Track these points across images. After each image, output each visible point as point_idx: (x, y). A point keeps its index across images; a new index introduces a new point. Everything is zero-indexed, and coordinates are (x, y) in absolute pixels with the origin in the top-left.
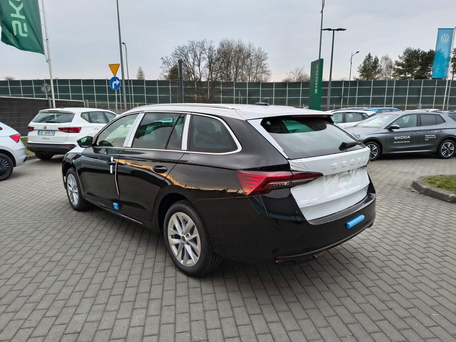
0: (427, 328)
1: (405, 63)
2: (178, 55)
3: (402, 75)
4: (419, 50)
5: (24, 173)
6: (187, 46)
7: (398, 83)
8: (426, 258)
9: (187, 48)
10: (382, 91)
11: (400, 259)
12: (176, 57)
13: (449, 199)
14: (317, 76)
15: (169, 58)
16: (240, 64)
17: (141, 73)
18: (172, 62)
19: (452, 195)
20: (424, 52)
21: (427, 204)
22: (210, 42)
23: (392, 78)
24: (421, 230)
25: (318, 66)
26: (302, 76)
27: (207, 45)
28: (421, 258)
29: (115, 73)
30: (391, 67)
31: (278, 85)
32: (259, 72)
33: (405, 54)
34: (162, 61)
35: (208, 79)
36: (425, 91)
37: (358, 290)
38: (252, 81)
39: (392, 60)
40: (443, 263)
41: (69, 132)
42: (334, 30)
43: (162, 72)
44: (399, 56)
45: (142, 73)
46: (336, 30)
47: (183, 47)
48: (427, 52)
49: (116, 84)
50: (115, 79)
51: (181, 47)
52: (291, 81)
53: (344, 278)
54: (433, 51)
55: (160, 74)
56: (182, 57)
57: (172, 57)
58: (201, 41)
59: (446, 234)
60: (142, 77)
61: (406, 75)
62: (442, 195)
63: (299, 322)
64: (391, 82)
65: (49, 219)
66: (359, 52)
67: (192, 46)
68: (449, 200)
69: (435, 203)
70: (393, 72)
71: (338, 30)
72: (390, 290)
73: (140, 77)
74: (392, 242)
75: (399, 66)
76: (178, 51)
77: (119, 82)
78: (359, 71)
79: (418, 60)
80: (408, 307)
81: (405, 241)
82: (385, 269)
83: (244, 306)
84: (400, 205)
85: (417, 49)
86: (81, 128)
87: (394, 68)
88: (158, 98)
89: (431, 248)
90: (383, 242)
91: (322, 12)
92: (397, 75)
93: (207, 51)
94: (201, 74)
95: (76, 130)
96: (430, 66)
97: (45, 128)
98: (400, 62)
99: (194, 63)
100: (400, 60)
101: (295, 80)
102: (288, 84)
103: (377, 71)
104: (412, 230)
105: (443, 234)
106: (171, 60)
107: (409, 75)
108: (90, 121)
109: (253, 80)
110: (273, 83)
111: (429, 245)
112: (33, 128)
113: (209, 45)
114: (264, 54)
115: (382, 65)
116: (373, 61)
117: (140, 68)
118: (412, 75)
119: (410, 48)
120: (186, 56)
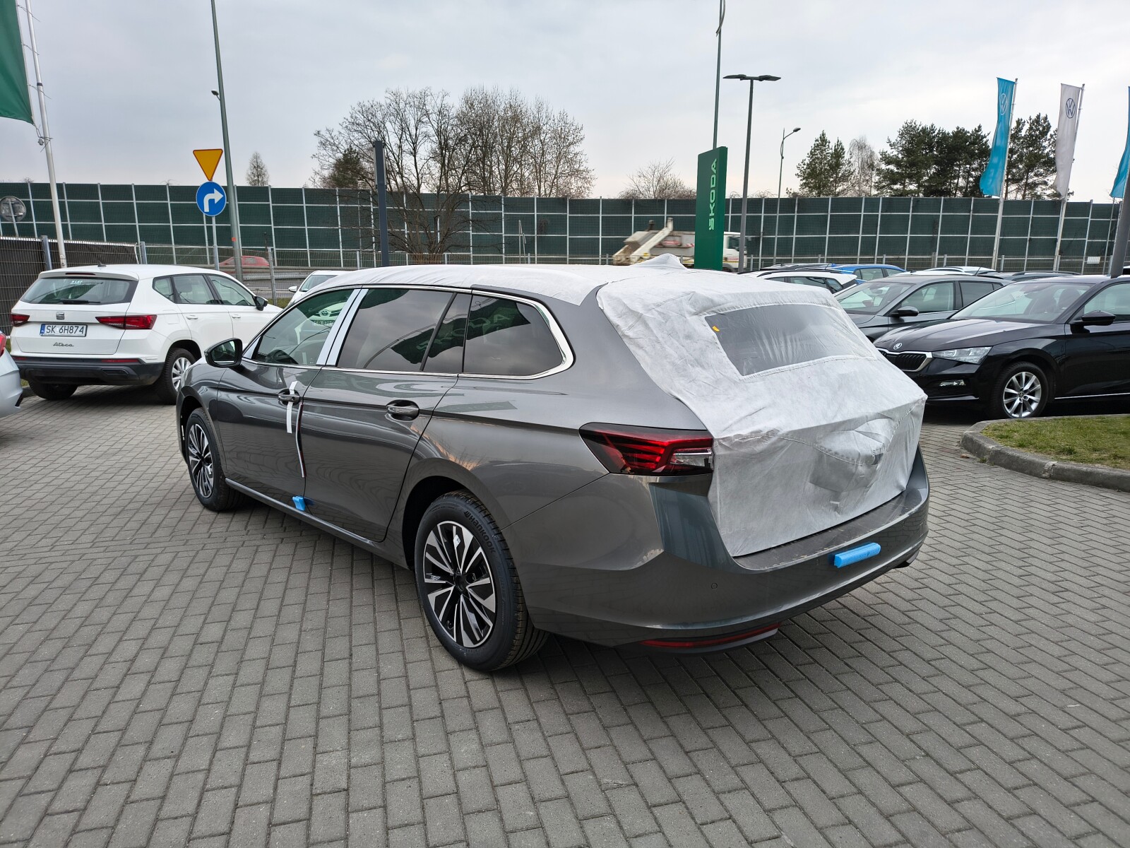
0: (1065, 731)
1: (903, 158)
2: (358, 124)
3: (898, 186)
4: (933, 125)
5: (16, 436)
6: (383, 103)
7: (888, 204)
8: (1028, 598)
9: (383, 108)
10: (852, 224)
11: (977, 601)
12: (355, 131)
13: (1045, 472)
14: (713, 188)
15: (335, 133)
16: (515, 151)
17: (258, 169)
18: (343, 142)
19: (1051, 463)
20: (944, 134)
21: (1002, 483)
22: (441, 95)
23: (874, 192)
24: (1002, 539)
25: (714, 164)
26: (667, 186)
27: (433, 102)
28: (1018, 598)
29: (210, 172)
30: (871, 166)
31: (610, 204)
32: (561, 173)
33: (902, 135)
34: (317, 140)
35: (439, 188)
36: (949, 225)
37: (910, 667)
38: (546, 195)
39: (874, 150)
40: (1063, 606)
41: (124, 328)
42: (752, 79)
43: (318, 169)
44: (889, 142)
45: (262, 169)
46: (756, 79)
47: (372, 106)
48: (950, 132)
49: (214, 200)
50: (210, 187)
51: (368, 105)
52: (642, 197)
53: (876, 645)
54: (964, 130)
55: (313, 175)
56: (369, 131)
57: (343, 131)
58: (417, 92)
59: (1055, 546)
60: (260, 180)
61: (905, 186)
62: (1031, 463)
63: (812, 738)
64: (872, 203)
65: (143, 546)
66: (799, 129)
67: (394, 103)
68: (1046, 475)
69: (1018, 483)
70: (876, 178)
71: (761, 79)
72: (976, 664)
73: (256, 178)
74: (952, 568)
75: (888, 163)
76: (359, 116)
77: (222, 196)
78: (800, 174)
79: (931, 151)
80: (1018, 694)
81: (977, 563)
82: (953, 622)
83: (686, 713)
84: (946, 487)
85: (929, 126)
86: (155, 316)
87: (878, 170)
88: (307, 235)
89: (1033, 576)
90: (932, 567)
91: (719, 32)
92: (884, 186)
93: (434, 117)
94: (420, 175)
95: (144, 322)
96: (957, 165)
97: (61, 316)
98: (891, 155)
99: (400, 147)
100: (893, 150)
101: (650, 195)
102: (633, 203)
103: (840, 174)
104: (985, 540)
105: (1049, 546)
106: (341, 138)
107: (913, 187)
108: (175, 298)
109: (548, 192)
110: (597, 201)
111: (1028, 570)
112: (28, 317)
113: (439, 102)
114: (574, 128)
115: (852, 160)
116: (830, 151)
117: (256, 157)
118: (918, 187)
119: (913, 123)
120: (380, 128)
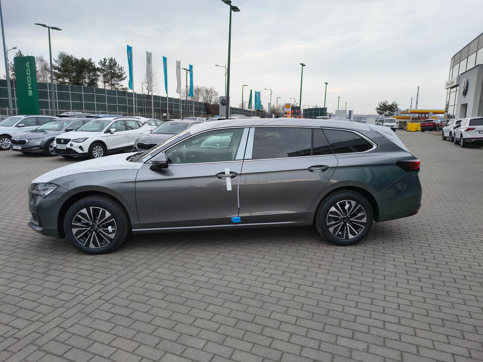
1: (61, 68)
3: (60, 80)
4: (72, 55)
7: (59, 87)
23: (49, 81)
30: (46, 69)
33: (60, 57)
36: (87, 98)
48: (79, 59)
66: (16, 48)
70: (49, 75)
75: (54, 69)
79: (73, 66)
98: (56, 65)
107: (67, 81)
115: (37, 66)
119: (64, 53)
